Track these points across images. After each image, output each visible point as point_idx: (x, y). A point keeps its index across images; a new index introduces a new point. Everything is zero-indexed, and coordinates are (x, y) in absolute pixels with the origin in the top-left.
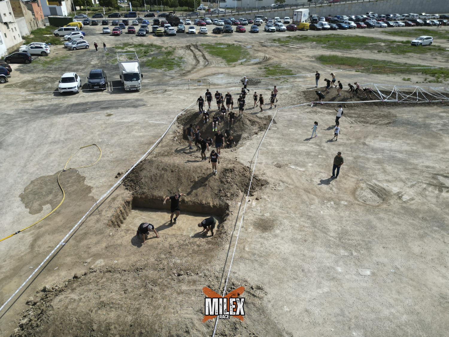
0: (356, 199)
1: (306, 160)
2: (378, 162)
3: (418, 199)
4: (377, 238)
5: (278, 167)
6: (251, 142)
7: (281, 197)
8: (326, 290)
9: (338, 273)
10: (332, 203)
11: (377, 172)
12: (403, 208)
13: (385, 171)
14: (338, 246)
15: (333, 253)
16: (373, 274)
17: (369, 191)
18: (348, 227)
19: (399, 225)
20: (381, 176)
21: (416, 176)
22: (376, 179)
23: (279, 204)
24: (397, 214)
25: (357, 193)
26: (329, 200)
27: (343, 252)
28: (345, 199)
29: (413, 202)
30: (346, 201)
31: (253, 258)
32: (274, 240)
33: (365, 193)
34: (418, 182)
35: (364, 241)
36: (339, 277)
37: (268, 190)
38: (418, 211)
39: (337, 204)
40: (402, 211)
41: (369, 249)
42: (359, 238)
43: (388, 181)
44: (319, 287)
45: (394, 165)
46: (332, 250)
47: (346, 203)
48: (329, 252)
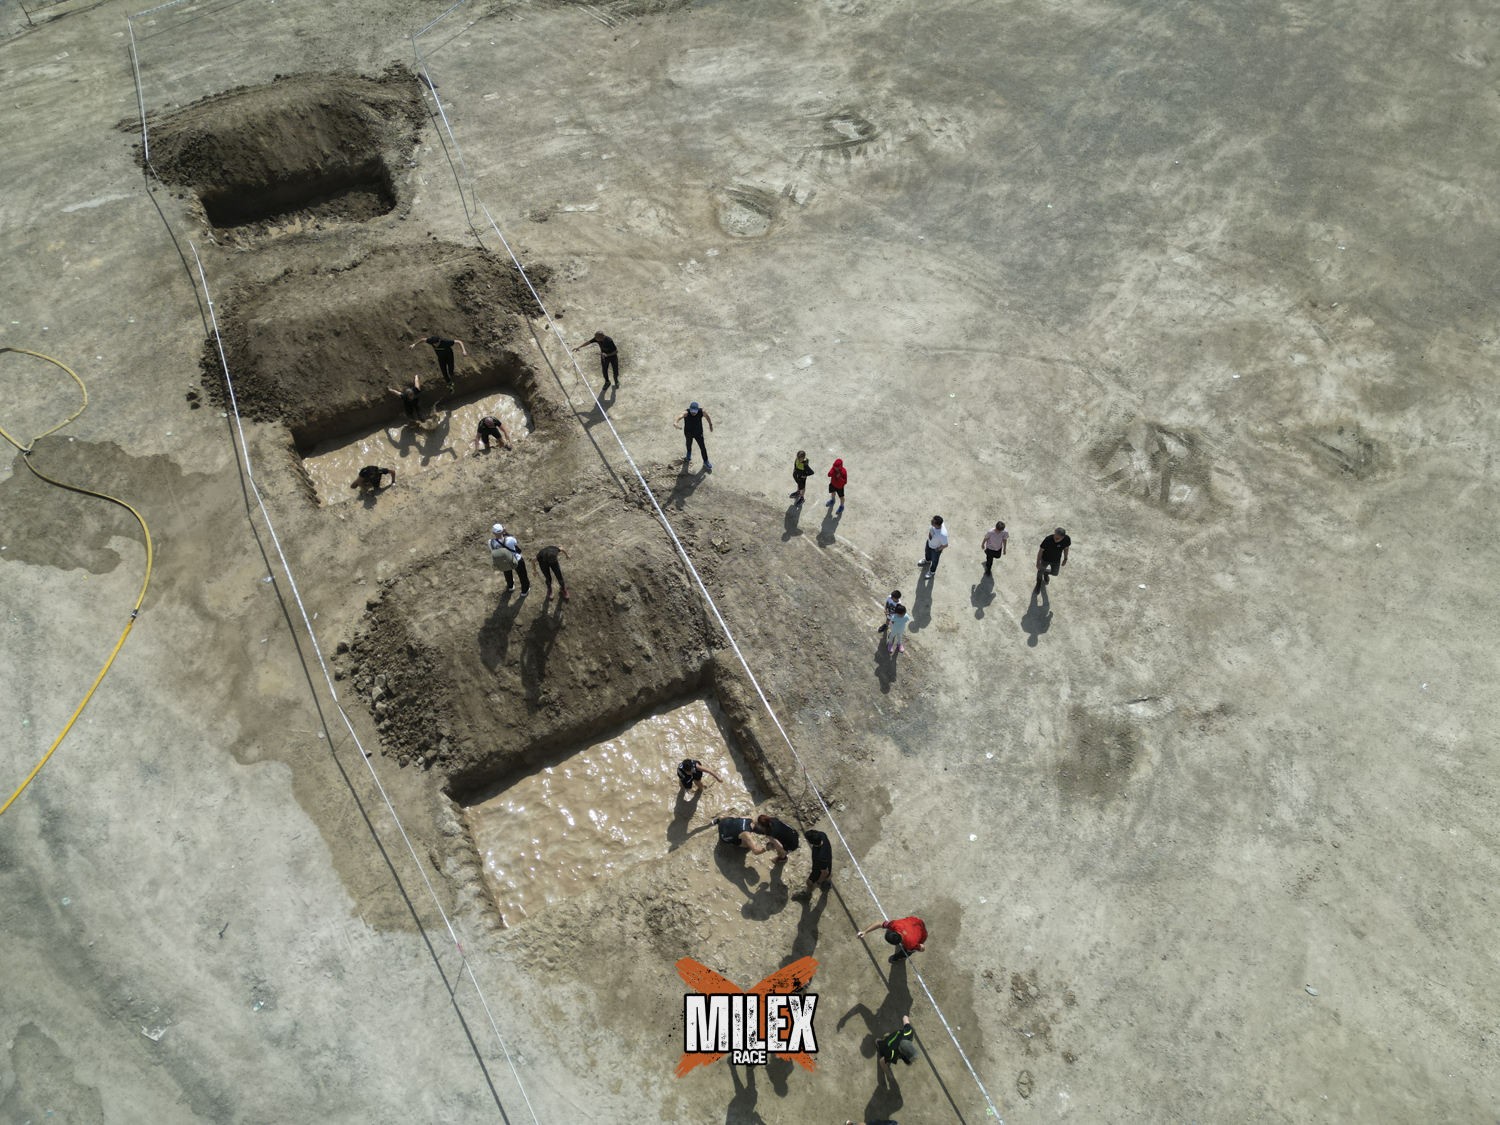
0: (726, 235)
1: (586, 178)
2: (722, 127)
3: (822, 190)
4: (795, 297)
5: (541, 221)
6: (424, 171)
7: (598, 291)
8: (768, 415)
9: (771, 383)
10: (693, 262)
11: (730, 154)
12: (807, 220)
13: (744, 148)
14: (748, 340)
15: (748, 356)
16: (816, 359)
17: (737, 206)
18: (746, 300)
19: (815, 257)
20: (743, 163)
21: (798, 137)
22: (737, 173)
23: (606, 308)
24: (803, 237)
25: (722, 220)
26: (685, 257)
27: (760, 347)
28: (709, 242)
29: (815, 200)
30: (714, 247)
31: (637, 426)
32: (648, 379)
33: (735, 216)
34: (807, 151)
35: (779, 313)
36: (775, 388)
37: (562, 287)
38: (829, 215)
39: (702, 260)
40: (808, 228)
41: (792, 323)
42: (769, 311)
43: (759, 170)
44: (758, 417)
45: (753, 125)
46: (743, 352)
47: (716, 252)
48: (740, 356)
